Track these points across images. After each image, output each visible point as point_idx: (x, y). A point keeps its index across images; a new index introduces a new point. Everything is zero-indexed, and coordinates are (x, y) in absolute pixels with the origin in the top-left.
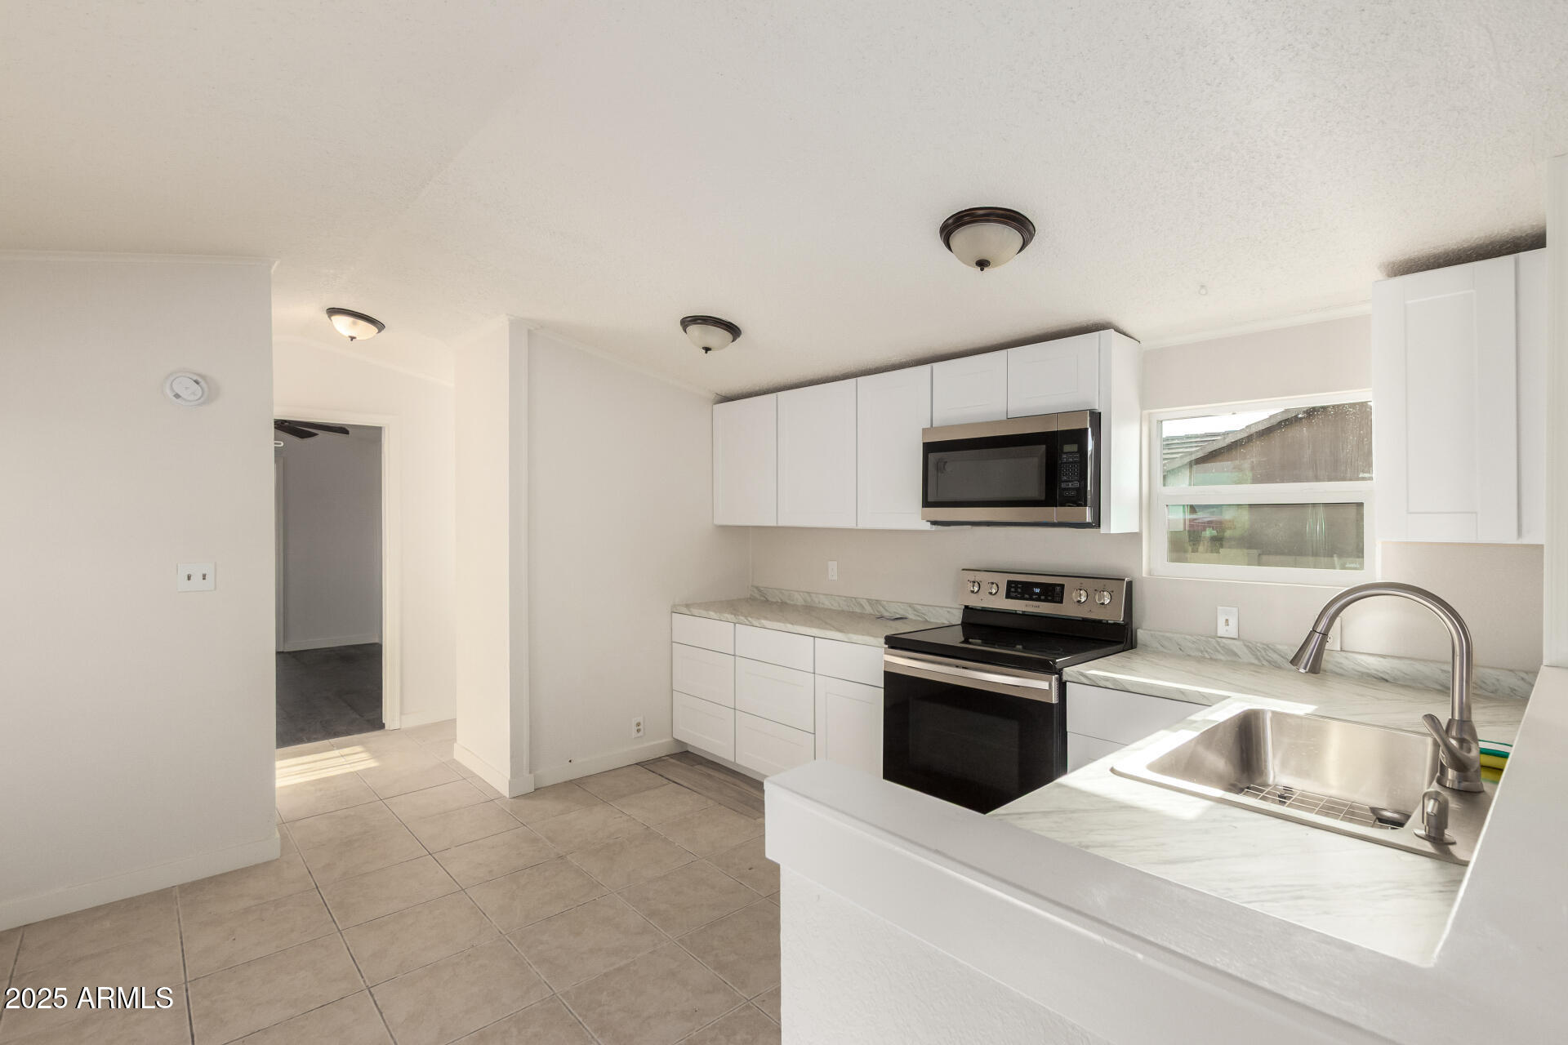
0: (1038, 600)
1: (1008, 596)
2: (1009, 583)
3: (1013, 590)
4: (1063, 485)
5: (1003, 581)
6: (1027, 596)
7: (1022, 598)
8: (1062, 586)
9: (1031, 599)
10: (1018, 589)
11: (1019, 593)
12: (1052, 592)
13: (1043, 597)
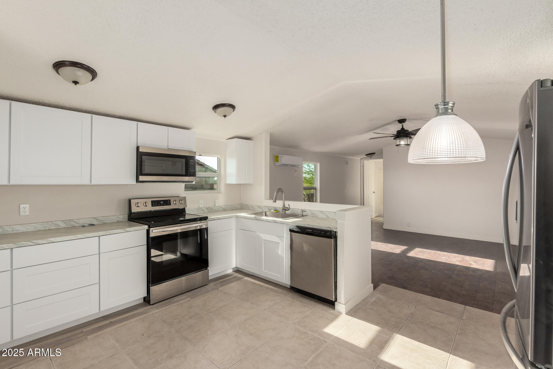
0: (163, 205)
1: (152, 206)
2: (152, 201)
3: (153, 203)
4: (190, 171)
5: (149, 202)
6: (159, 205)
7: (158, 206)
8: (170, 200)
9: (160, 205)
10: (155, 203)
11: (156, 204)
12: (167, 202)
13: (164, 204)
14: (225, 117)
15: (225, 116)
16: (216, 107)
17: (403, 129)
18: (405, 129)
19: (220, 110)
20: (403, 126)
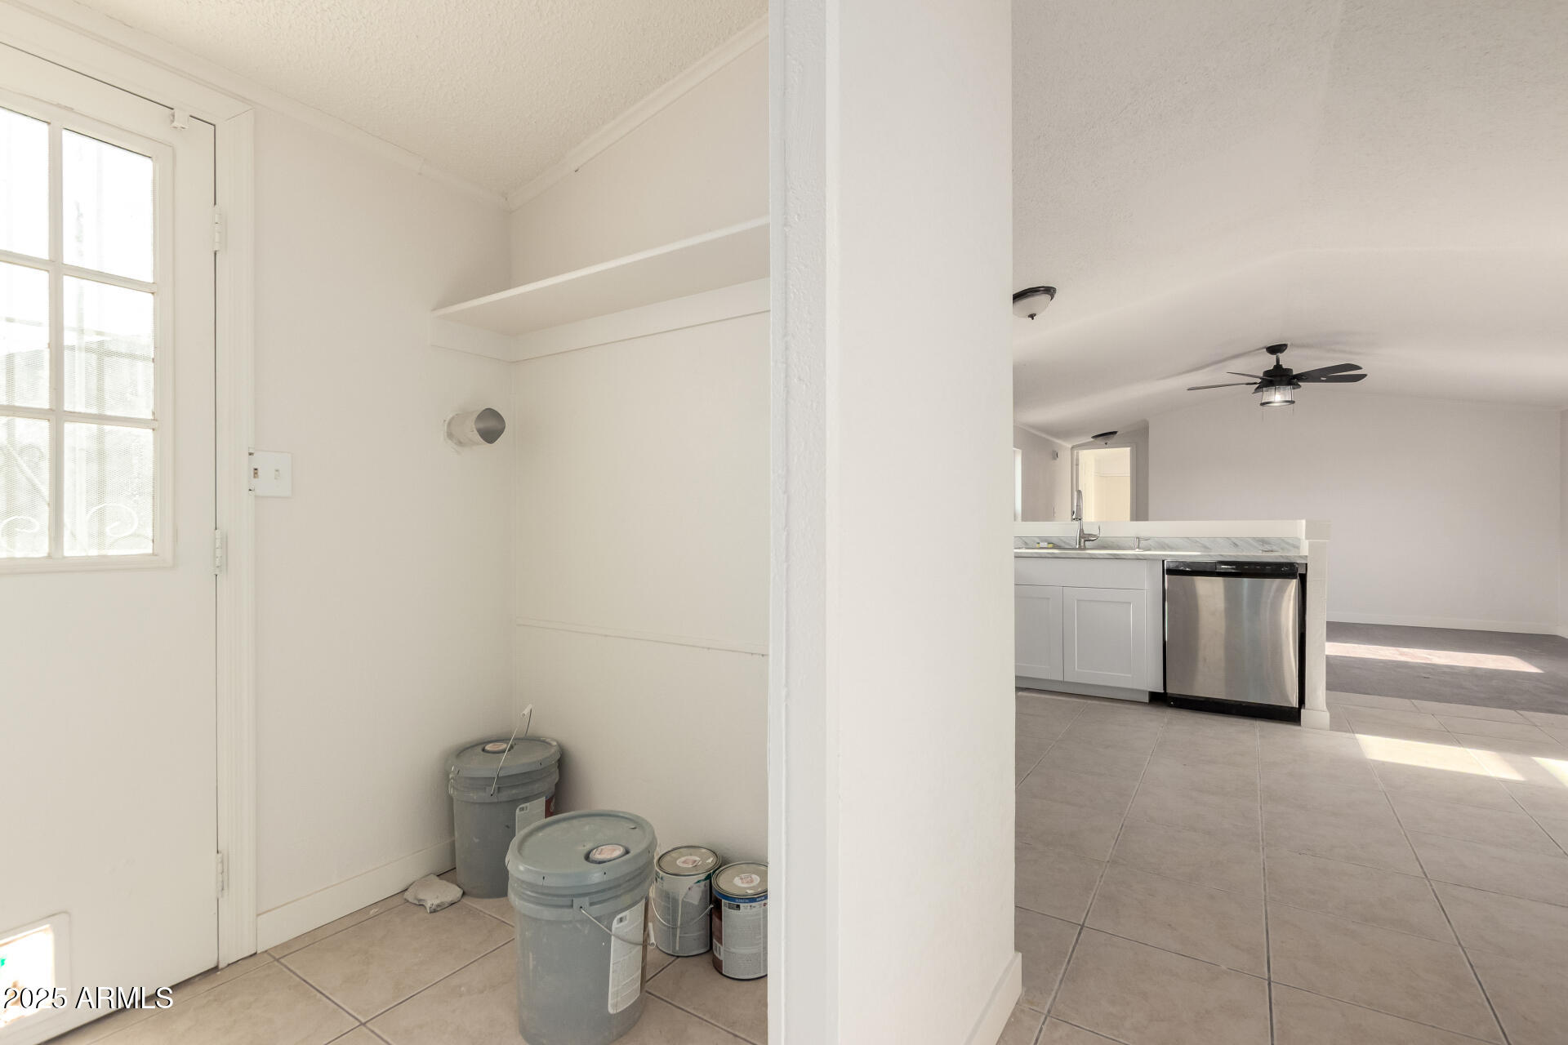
14: (1033, 319)
15: (1032, 316)
16: (1017, 297)
17: (1278, 367)
18: (1284, 367)
19: (1025, 302)
20: (1278, 361)
